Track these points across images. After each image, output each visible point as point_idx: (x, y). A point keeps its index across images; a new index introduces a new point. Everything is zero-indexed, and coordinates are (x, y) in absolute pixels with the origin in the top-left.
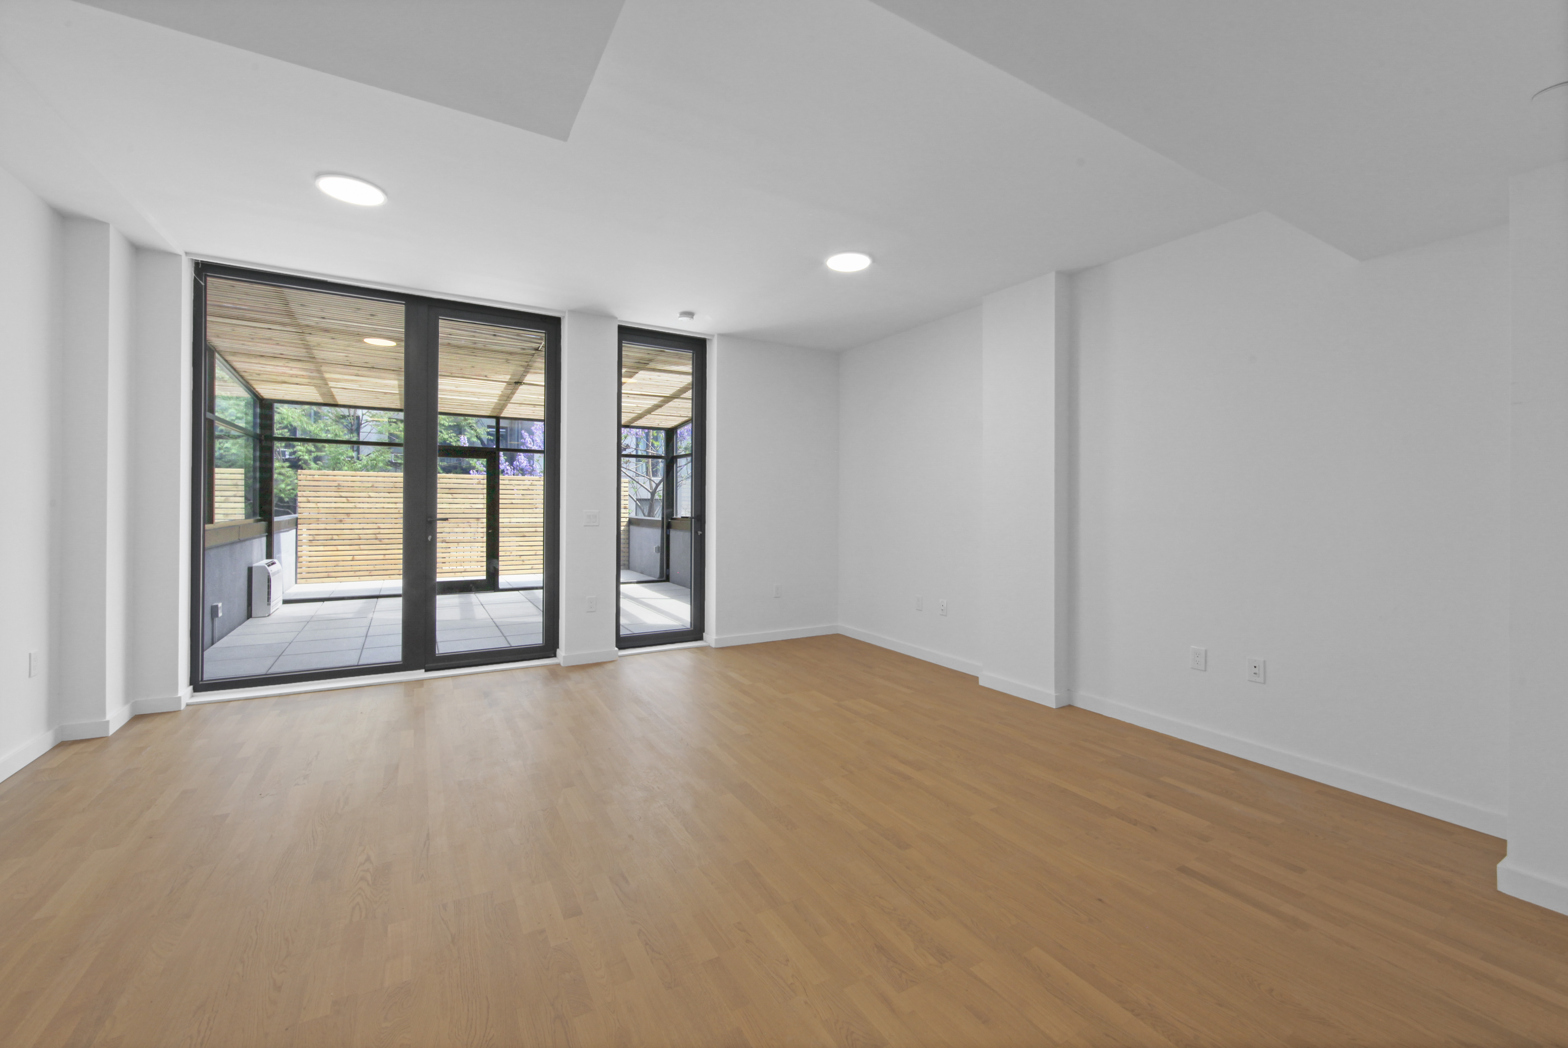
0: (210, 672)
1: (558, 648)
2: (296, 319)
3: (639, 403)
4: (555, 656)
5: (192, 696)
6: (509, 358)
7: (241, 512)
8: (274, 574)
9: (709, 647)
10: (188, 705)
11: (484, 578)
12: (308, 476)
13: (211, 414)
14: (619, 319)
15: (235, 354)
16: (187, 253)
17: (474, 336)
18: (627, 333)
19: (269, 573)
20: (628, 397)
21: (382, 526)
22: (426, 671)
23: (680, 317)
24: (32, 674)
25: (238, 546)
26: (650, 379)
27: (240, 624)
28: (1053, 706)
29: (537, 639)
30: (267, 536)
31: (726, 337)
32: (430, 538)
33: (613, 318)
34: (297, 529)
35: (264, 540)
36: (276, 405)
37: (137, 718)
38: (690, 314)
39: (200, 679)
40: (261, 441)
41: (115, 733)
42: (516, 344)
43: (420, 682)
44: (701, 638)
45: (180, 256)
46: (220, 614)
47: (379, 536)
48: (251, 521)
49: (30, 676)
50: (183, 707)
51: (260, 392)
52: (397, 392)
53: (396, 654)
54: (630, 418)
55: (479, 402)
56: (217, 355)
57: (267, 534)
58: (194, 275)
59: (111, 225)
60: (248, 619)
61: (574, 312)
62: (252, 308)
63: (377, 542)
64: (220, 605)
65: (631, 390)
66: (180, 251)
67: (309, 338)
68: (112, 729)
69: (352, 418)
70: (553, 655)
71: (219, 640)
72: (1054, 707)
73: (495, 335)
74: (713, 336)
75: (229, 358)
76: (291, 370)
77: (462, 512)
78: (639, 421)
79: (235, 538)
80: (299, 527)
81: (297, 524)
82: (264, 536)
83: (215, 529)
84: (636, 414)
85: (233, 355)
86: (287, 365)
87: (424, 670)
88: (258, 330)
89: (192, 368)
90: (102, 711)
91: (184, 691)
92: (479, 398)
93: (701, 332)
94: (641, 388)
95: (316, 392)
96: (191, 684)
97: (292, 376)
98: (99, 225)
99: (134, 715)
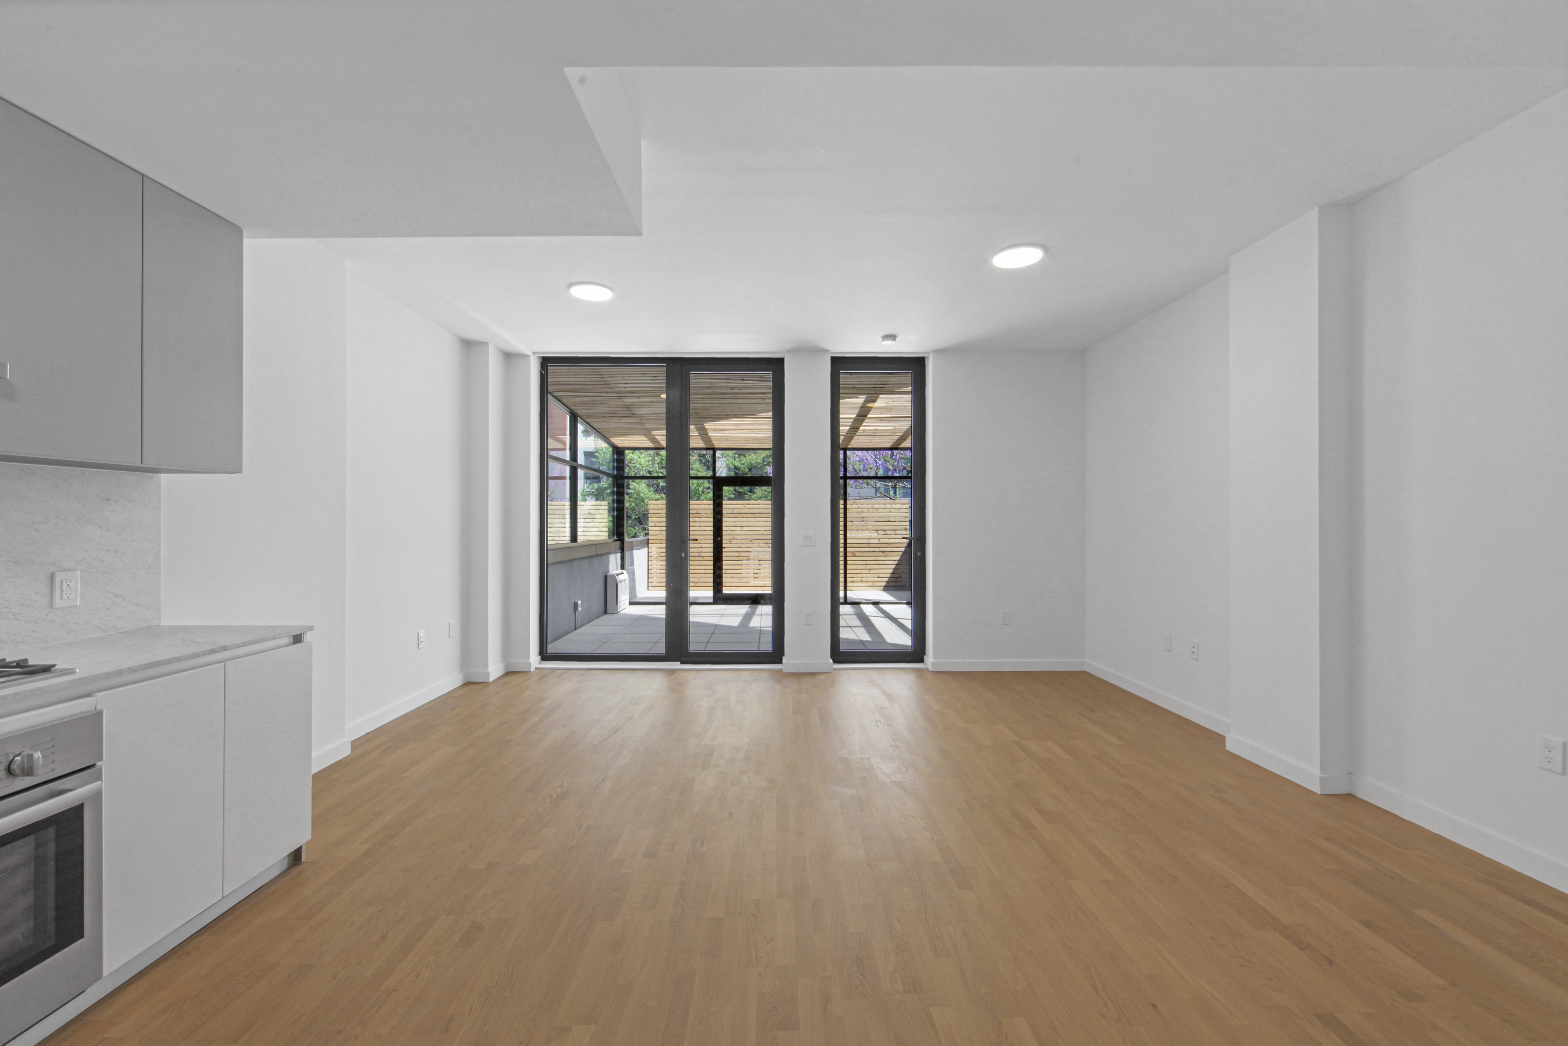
0: (551, 648)
1: (784, 655)
2: (611, 386)
3: (896, 426)
4: (781, 662)
5: (540, 663)
6: (763, 397)
7: (605, 535)
8: (621, 581)
9: (927, 670)
10: (536, 668)
11: (770, 592)
12: (655, 506)
13: (575, 463)
14: (831, 351)
15: (589, 417)
16: (534, 353)
17: (729, 383)
18: (839, 364)
19: (617, 580)
20: (881, 420)
21: (704, 546)
22: (681, 663)
23: (882, 341)
24: (451, 636)
25: (596, 560)
26: (893, 401)
27: (598, 617)
28: (1317, 790)
29: (767, 646)
30: (621, 552)
31: (937, 352)
32: (683, 555)
33: (824, 351)
34: (648, 547)
35: (619, 555)
36: (627, 452)
37: (508, 673)
38: (893, 337)
39: (545, 652)
40: (617, 480)
41: (493, 681)
42: (761, 384)
43: (673, 671)
44: (921, 661)
45: (528, 356)
46: (580, 609)
47: (702, 554)
48: (611, 540)
49: (449, 637)
50: (533, 669)
51: (615, 443)
52: (698, 434)
53: (661, 649)
54: (895, 441)
55: (757, 437)
56: (579, 418)
57: (621, 551)
58: (540, 368)
59: (490, 344)
60: (605, 614)
61: (791, 351)
62: (584, 383)
63: (700, 559)
64: (580, 602)
65: (881, 414)
66: (529, 353)
67: (625, 400)
68: (491, 679)
69: (709, 456)
70: (779, 662)
71: (581, 626)
72: (1319, 793)
73: (743, 380)
74: (929, 353)
75: (588, 420)
76: (625, 424)
77: (762, 534)
78: (905, 442)
79: (593, 553)
80: (650, 545)
81: (648, 544)
82: (618, 553)
83: (578, 546)
84: (899, 437)
85: (588, 418)
86: (621, 421)
87: (679, 663)
88: (594, 399)
89: (539, 432)
90: (487, 667)
91: (534, 659)
92: (757, 434)
93: (915, 351)
94: (890, 411)
95: (646, 439)
96: (540, 654)
97: (627, 429)
98: (483, 344)
99: (507, 671)
